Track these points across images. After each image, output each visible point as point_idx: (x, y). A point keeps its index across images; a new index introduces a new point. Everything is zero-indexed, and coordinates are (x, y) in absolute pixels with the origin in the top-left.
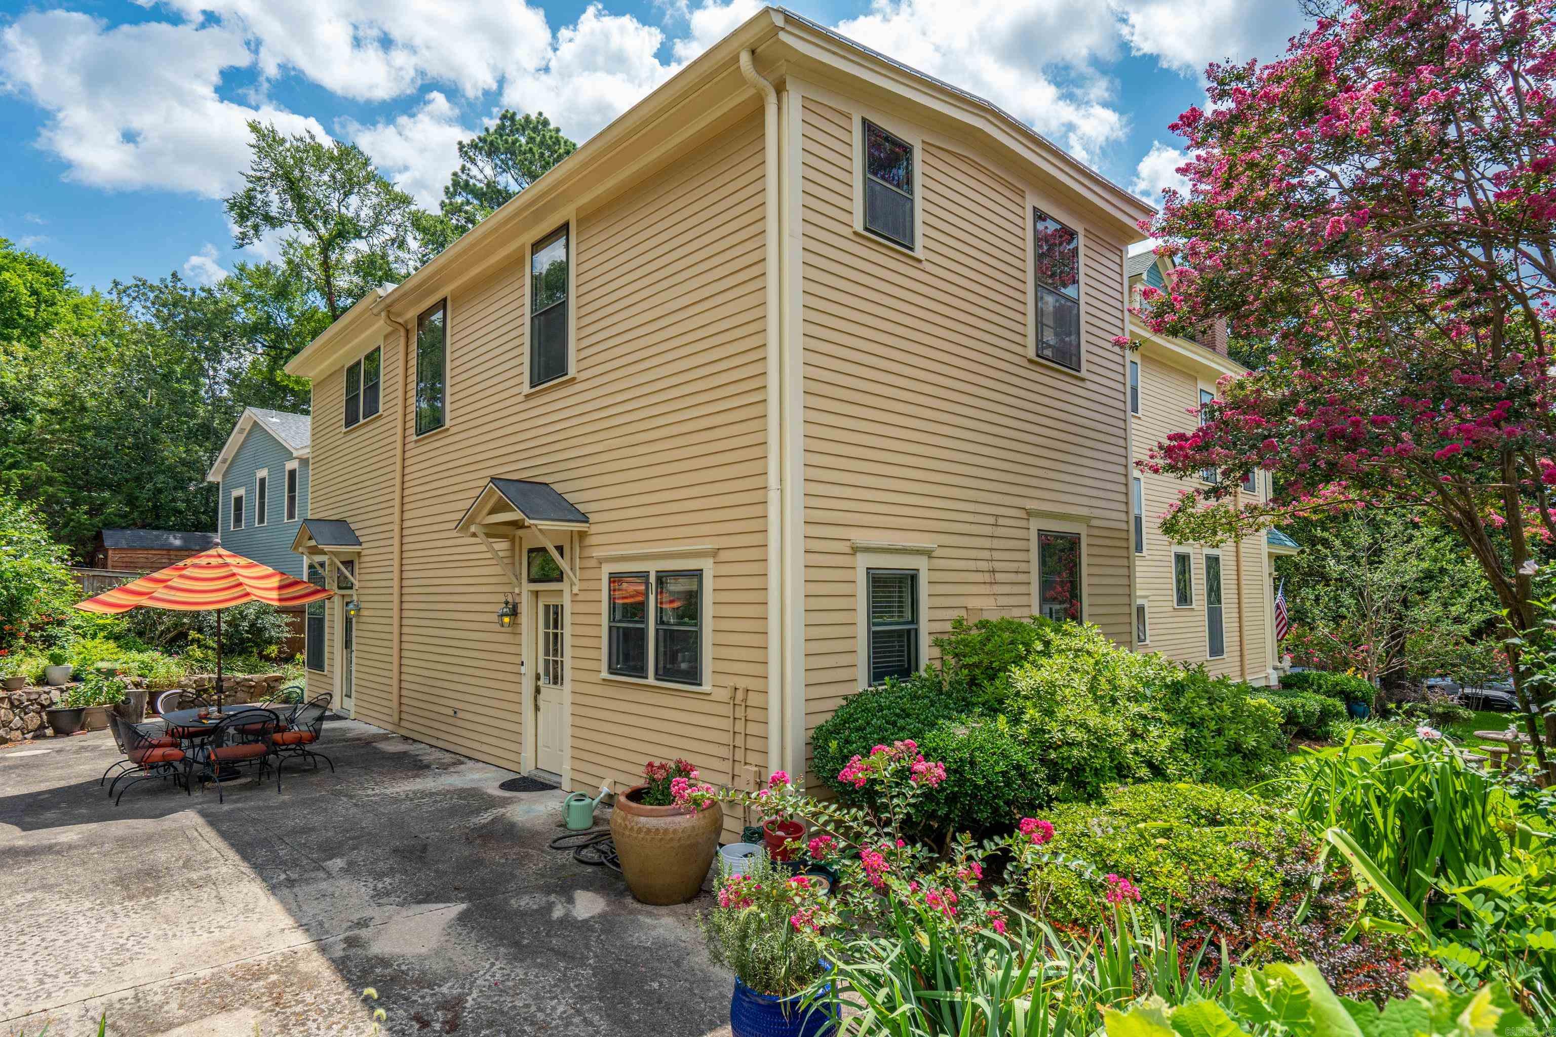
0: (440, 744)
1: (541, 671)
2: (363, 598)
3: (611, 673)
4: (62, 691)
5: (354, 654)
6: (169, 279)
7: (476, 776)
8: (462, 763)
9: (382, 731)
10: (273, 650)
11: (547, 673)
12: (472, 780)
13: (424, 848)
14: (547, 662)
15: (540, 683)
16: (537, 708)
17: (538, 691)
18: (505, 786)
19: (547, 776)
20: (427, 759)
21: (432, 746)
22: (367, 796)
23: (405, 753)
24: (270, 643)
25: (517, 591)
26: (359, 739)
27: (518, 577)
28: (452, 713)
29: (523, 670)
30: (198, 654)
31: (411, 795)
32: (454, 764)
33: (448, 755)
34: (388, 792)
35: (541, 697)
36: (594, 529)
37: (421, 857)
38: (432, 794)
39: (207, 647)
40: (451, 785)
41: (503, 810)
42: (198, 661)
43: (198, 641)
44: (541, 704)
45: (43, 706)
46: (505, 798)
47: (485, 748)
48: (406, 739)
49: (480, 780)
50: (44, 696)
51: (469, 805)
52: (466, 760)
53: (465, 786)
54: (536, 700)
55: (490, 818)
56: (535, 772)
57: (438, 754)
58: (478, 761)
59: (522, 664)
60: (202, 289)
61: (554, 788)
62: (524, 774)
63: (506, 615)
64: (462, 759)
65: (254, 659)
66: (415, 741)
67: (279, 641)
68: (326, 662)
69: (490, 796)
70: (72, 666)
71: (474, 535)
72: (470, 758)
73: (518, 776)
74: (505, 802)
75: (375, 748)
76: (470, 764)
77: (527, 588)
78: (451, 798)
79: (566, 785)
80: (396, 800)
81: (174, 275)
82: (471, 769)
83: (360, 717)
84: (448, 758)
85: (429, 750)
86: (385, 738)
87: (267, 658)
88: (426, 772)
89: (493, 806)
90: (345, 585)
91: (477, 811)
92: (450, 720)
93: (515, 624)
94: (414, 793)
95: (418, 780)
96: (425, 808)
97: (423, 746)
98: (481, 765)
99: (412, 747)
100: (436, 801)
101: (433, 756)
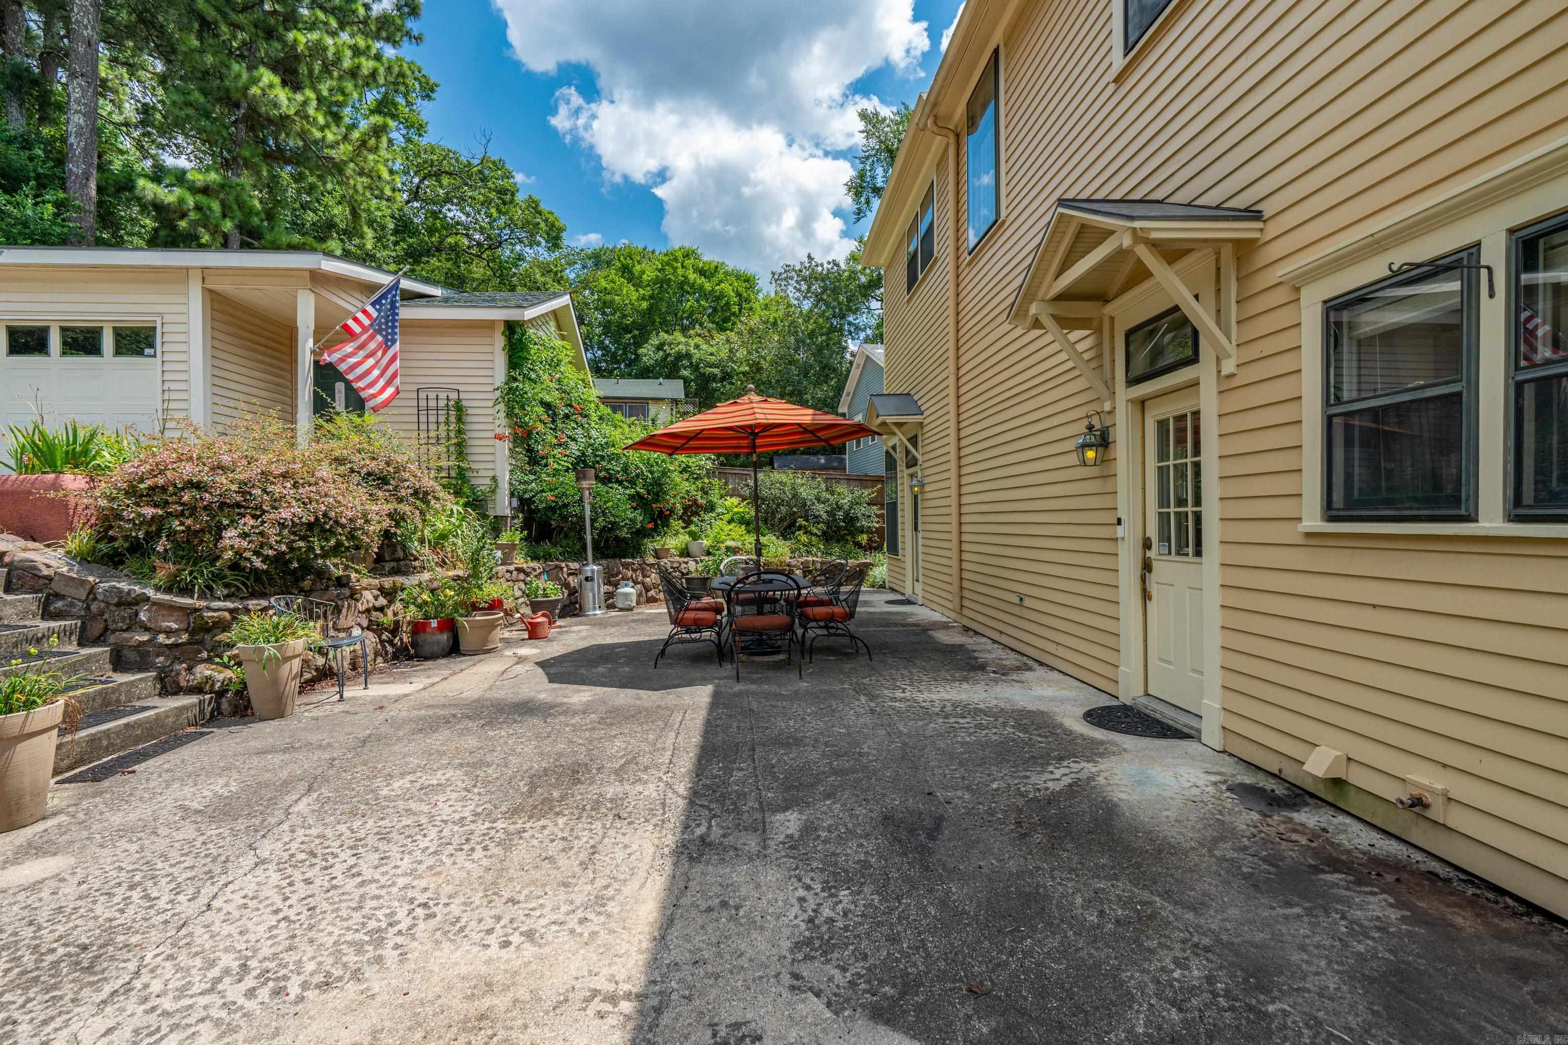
0: (1004, 640)
1: (1153, 532)
2: (927, 472)
3: (1332, 519)
4: (697, 563)
5: (920, 535)
6: (806, 260)
7: (1049, 692)
8: (1030, 669)
9: (945, 619)
10: (863, 538)
11: (1164, 537)
12: (1041, 698)
13: (935, 828)
14: (1164, 519)
15: (1152, 554)
16: (1146, 596)
17: (1147, 566)
18: (1096, 717)
19: (1170, 712)
20: (984, 657)
21: (994, 641)
22: (894, 699)
23: (961, 646)
24: (862, 532)
25: (1107, 407)
26: (917, 625)
27: (1110, 385)
28: (1017, 601)
29: (1120, 531)
30: (804, 538)
31: (949, 708)
32: (1018, 669)
33: (1013, 655)
34: (920, 697)
35: (1153, 578)
36: (1273, 229)
37: (924, 847)
38: (978, 711)
39: (812, 534)
40: (1008, 700)
41: (1090, 768)
42: (804, 545)
43: (805, 527)
44: (1154, 589)
45: (683, 574)
46: (1093, 742)
47: (1061, 652)
48: (967, 629)
49: (1052, 700)
50: (683, 566)
51: (1030, 743)
52: (1035, 665)
53: (1031, 707)
54: (1143, 580)
55: (1067, 781)
56: (1144, 701)
57: (999, 652)
58: (1052, 669)
59: (1119, 522)
60: (829, 263)
61: (1188, 736)
62: (1126, 698)
63: (1089, 446)
64: (1030, 662)
65: (850, 546)
66: (976, 633)
67: (869, 531)
68: (900, 546)
69: (1069, 732)
70: (706, 542)
71: (1037, 324)
72: (1041, 664)
73: (1114, 703)
74: (1094, 751)
75: (930, 637)
76: (1041, 672)
77: (1124, 394)
78: (1005, 725)
79: (1212, 735)
80: (926, 714)
81: (809, 257)
82: (1041, 680)
83: (926, 602)
84: (1011, 659)
85: (990, 646)
86: (945, 626)
87: (859, 545)
88: (980, 675)
89: (1073, 755)
90: (912, 463)
91: (1043, 760)
92: (1016, 610)
93: (1105, 461)
94: (955, 705)
95: (965, 686)
96: (962, 736)
97: (984, 640)
98: (1056, 675)
99: (970, 641)
100: (979, 726)
101: (991, 653)
